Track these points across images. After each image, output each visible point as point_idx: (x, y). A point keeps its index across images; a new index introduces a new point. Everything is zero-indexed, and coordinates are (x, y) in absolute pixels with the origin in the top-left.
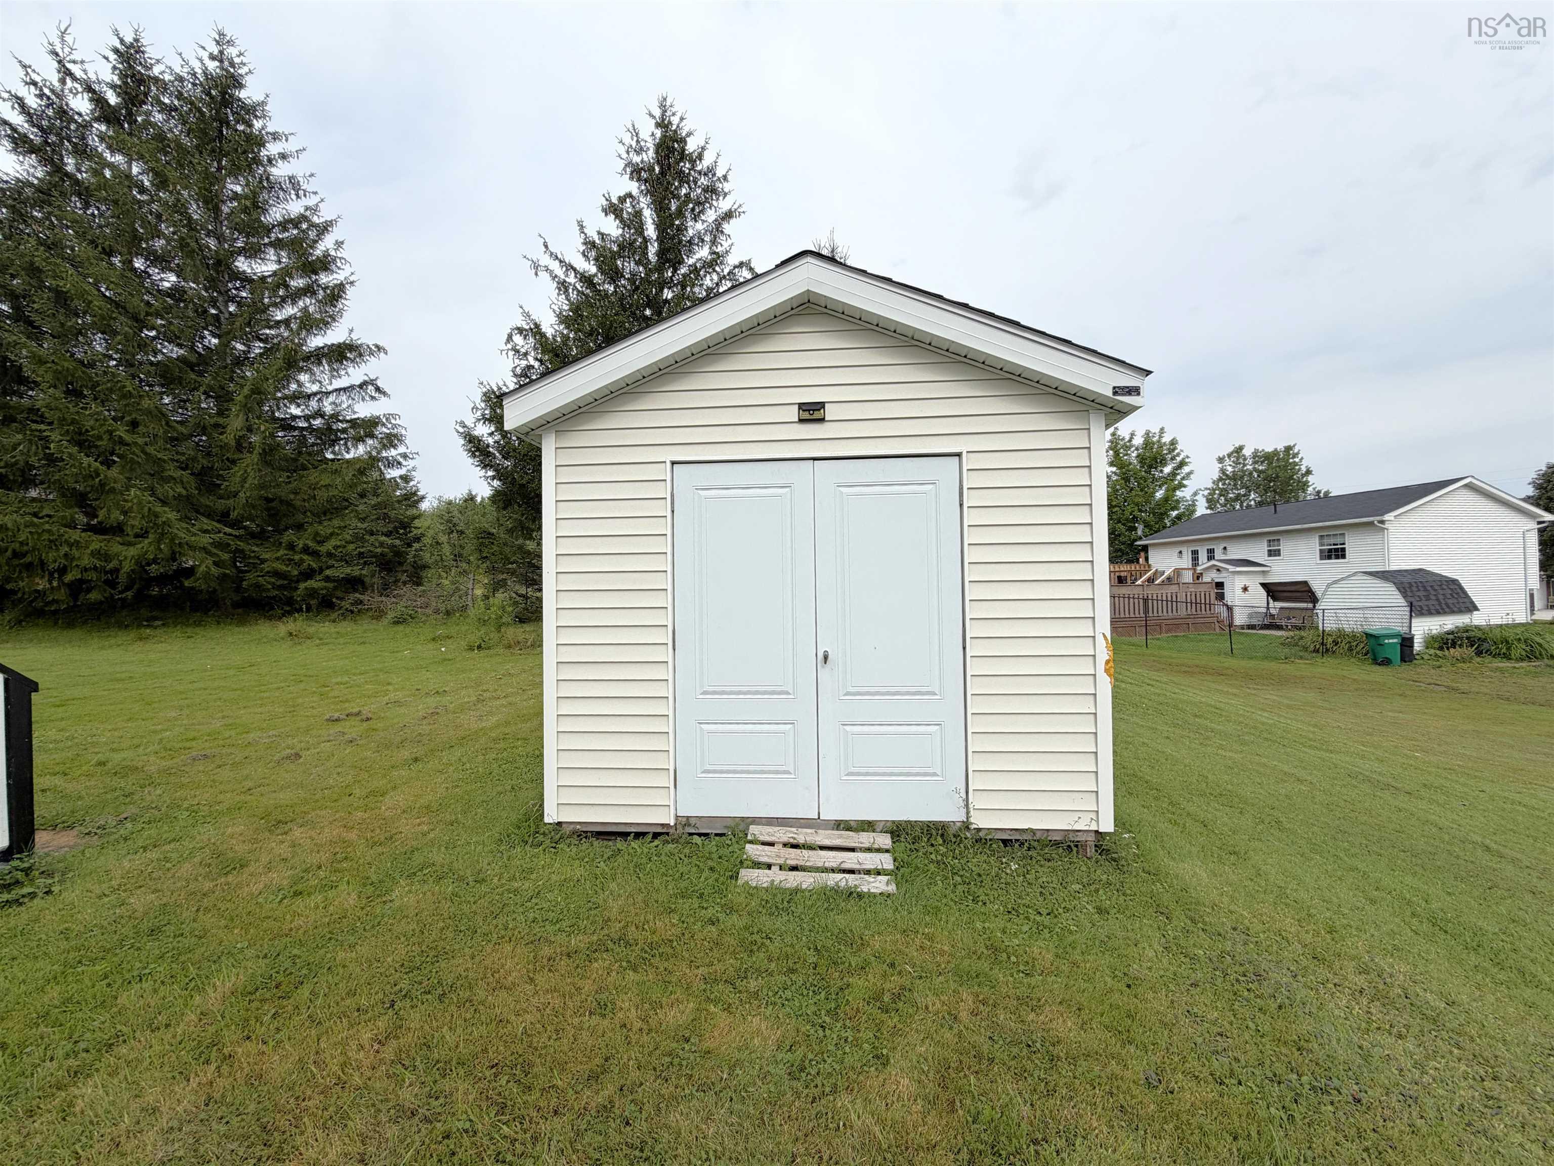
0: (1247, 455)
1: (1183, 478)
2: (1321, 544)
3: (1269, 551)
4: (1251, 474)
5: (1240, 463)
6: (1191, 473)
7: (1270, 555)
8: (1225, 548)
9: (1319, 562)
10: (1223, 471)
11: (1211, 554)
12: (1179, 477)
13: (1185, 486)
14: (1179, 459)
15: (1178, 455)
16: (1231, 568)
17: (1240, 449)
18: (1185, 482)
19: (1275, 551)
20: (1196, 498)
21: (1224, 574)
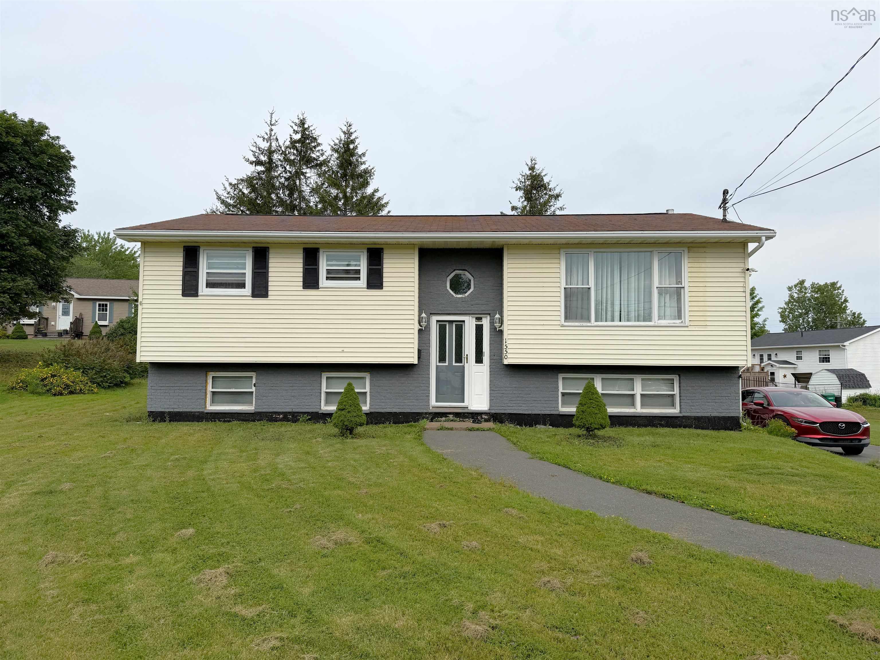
0: (807, 286)
1: (758, 310)
2: (820, 355)
3: (797, 357)
4: (809, 300)
5: (802, 292)
6: (763, 307)
7: (797, 359)
8: (776, 354)
9: (819, 363)
10: (791, 296)
11: (769, 356)
12: (756, 309)
13: (759, 315)
14: (756, 299)
15: (756, 296)
16: (778, 365)
17: (802, 282)
18: (760, 313)
19: (800, 357)
20: (765, 323)
21: (774, 368)
